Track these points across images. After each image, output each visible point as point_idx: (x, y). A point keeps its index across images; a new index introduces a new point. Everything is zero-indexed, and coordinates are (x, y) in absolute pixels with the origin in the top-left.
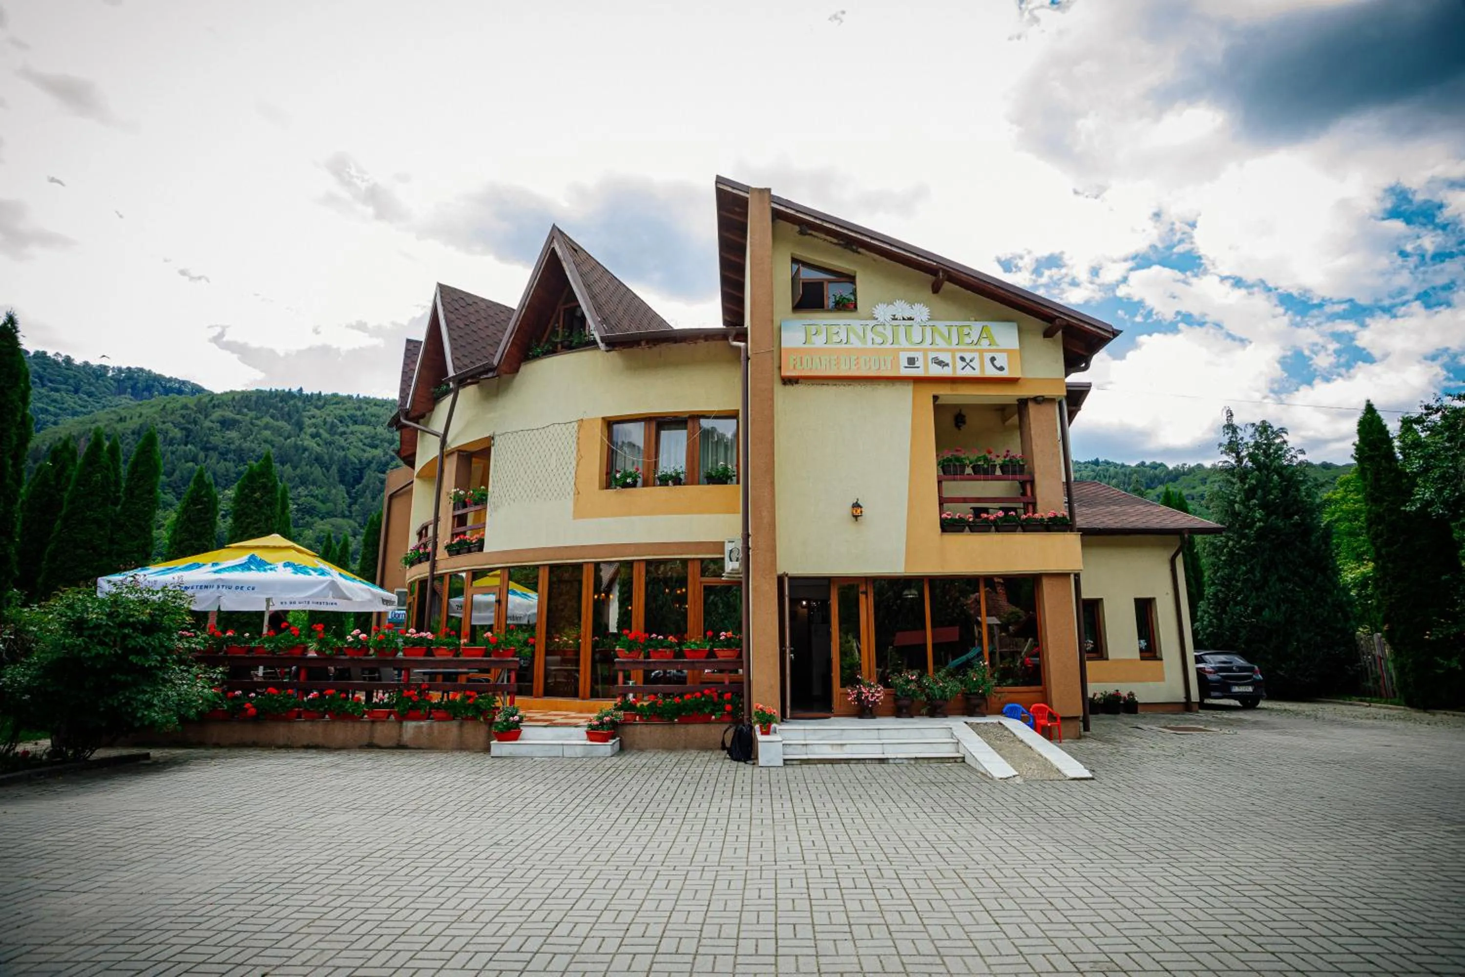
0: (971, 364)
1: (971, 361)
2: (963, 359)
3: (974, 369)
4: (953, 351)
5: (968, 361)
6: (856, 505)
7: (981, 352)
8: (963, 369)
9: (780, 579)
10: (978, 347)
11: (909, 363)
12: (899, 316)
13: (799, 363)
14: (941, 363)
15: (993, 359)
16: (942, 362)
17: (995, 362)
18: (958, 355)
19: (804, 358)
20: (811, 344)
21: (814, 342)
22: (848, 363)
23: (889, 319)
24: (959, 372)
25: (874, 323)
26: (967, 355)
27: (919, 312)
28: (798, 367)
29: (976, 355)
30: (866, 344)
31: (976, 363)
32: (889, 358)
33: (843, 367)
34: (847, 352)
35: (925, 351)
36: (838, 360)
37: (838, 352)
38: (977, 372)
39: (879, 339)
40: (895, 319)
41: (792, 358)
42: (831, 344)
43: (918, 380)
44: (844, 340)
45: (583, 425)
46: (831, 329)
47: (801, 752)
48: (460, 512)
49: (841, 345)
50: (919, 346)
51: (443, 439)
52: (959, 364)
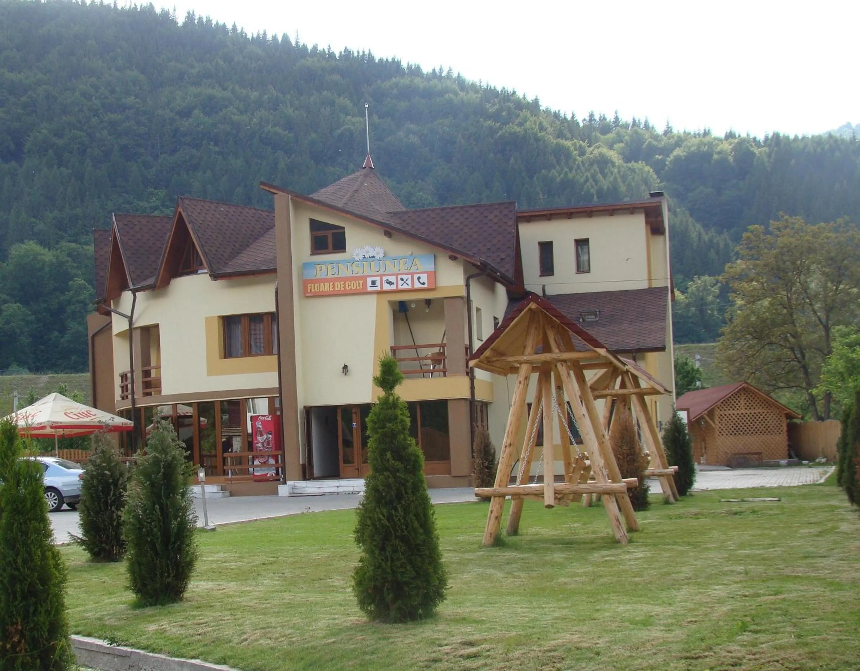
0: (407, 282)
1: (407, 280)
2: (402, 279)
3: (408, 285)
4: (397, 275)
5: (405, 280)
6: (345, 367)
7: (412, 274)
8: (402, 285)
9: (307, 408)
10: (411, 271)
12: (367, 256)
14: (390, 283)
15: (419, 278)
17: (420, 280)
18: (399, 277)
19: (316, 285)
20: (318, 276)
21: (320, 275)
22: (339, 287)
23: (361, 257)
24: (400, 287)
25: (354, 261)
26: (405, 277)
27: (378, 253)
28: (313, 290)
29: (409, 276)
30: (348, 274)
31: (409, 282)
32: (361, 282)
33: (336, 289)
34: (340, 279)
35: (381, 276)
36: (334, 285)
37: (333, 280)
38: (410, 287)
39: (357, 270)
40: (364, 258)
41: (309, 285)
42: (330, 276)
43: (378, 293)
44: (337, 273)
45: (208, 320)
46: (329, 266)
47: (302, 491)
48: (146, 368)
49: (335, 276)
50: (378, 273)
51: (130, 321)
52: (400, 283)
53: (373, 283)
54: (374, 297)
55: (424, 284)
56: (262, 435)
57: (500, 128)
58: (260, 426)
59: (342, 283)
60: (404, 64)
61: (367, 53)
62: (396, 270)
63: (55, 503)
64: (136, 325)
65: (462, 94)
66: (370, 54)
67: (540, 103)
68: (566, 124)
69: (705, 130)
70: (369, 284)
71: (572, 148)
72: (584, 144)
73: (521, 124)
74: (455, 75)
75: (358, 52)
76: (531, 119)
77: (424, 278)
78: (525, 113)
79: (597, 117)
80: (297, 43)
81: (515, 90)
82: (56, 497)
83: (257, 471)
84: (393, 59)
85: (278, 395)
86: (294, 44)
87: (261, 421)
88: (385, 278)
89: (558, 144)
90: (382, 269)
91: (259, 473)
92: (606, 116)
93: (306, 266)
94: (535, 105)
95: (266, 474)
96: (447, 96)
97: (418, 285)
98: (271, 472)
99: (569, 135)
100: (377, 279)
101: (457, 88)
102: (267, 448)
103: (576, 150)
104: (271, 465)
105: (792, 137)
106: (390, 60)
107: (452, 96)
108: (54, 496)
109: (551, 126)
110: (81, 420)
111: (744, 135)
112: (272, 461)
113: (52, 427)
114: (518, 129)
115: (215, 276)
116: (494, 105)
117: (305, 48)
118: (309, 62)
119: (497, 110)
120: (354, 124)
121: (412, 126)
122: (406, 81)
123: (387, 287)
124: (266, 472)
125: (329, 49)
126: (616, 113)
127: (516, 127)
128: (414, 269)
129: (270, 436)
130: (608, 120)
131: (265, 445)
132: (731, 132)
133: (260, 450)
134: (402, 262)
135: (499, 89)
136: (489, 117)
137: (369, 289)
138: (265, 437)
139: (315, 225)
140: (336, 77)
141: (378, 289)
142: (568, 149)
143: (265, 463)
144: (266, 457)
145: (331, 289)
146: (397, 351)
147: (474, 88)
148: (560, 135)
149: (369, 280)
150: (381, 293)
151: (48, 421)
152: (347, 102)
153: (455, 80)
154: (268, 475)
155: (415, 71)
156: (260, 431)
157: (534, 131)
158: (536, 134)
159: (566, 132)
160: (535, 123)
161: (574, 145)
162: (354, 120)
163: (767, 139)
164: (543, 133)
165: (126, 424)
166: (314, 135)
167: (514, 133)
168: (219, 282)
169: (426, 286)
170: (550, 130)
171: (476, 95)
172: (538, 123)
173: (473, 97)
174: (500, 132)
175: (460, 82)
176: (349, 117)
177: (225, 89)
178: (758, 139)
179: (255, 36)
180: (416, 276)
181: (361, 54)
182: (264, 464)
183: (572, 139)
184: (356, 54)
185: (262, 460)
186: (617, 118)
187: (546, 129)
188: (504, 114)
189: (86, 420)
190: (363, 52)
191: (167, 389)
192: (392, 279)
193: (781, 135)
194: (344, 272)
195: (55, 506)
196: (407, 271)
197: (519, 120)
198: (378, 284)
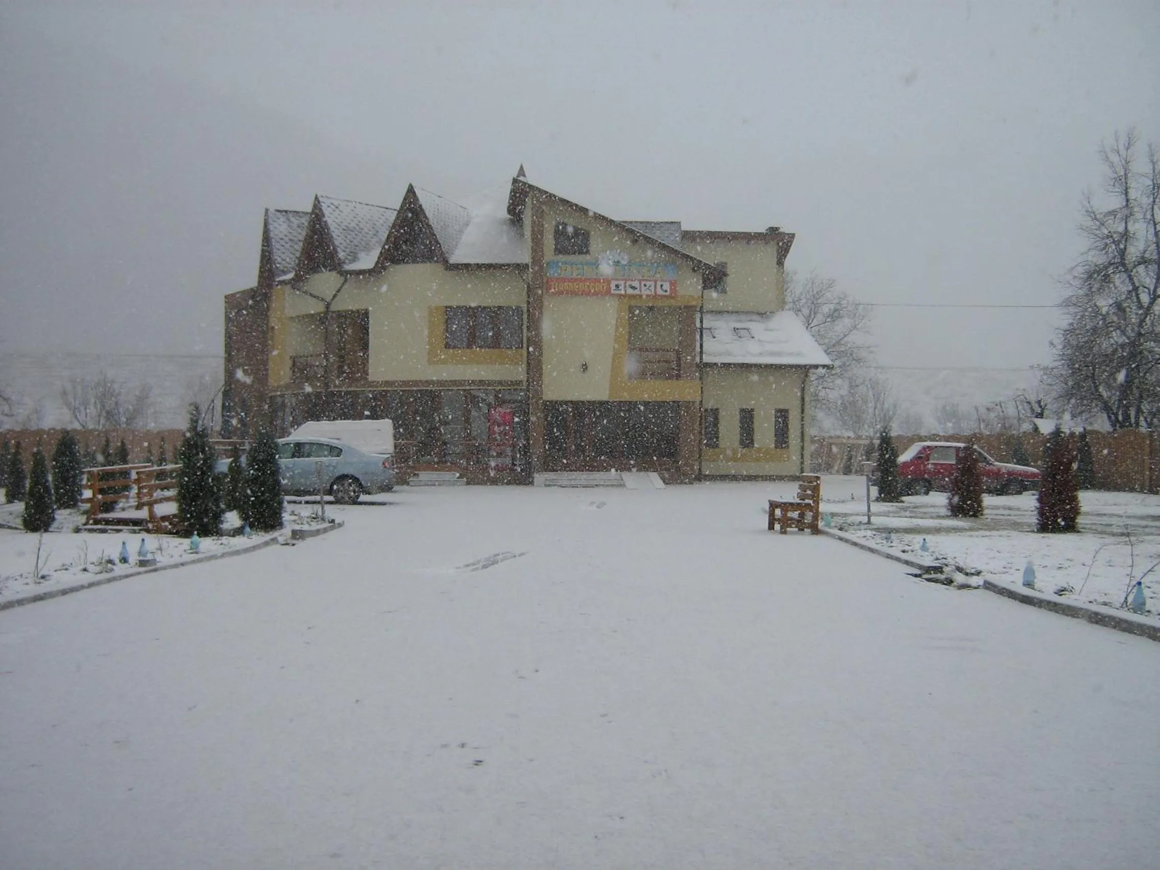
0: (650, 288)
1: (650, 286)
2: (645, 285)
3: (651, 291)
4: (640, 281)
5: (648, 286)
6: (585, 365)
7: (655, 281)
8: (645, 291)
9: (545, 402)
10: (654, 278)
15: (662, 286)
16: (634, 287)
17: (663, 288)
18: (643, 283)
19: (560, 283)
20: (563, 275)
21: (565, 274)
22: (583, 286)
24: (643, 293)
26: (648, 283)
27: (624, 258)
28: (556, 288)
29: (653, 283)
30: (593, 275)
31: (652, 288)
32: (605, 284)
33: (580, 289)
34: (584, 280)
35: (625, 281)
36: (578, 285)
37: (578, 280)
38: (652, 293)
39: (602, 273)
41: (553, 283)
42: (575, 276)
44: (582, 274)
45: (432, 309)
46: (575, 266)
49: (580, 276)
50: (623, 278)
51: (328, 306)
52: (643, 288)
53: (617, 286)
54: (616, 300)
55: (666, 291)
56: (499, 426)
58: (498, 417)
59: (586, 283)
62: (639, 276)
64: (331, 309)
70: (613, 286)
77: (667, 286)
88: (628, 283)
90: (627, 274)
93: (549, 263)
97: (660, 292)
100: (622, 283)
104: (507, 456)
112: (509, 452)
123: (630, 291)
128: (656, 277)
129: (508, 427)
134: (645, 269)
137: (613, 292)
138: (502, 428)
141: (621, 292)
149: (613, 283)
150: (624, 296)
156: (498, 422)
169: (668, 293)
180: (659, 284)
185: (498, 450)
192: (636, 284)
194: (589, 274)
196: (651, 278)
198: (621, 287)
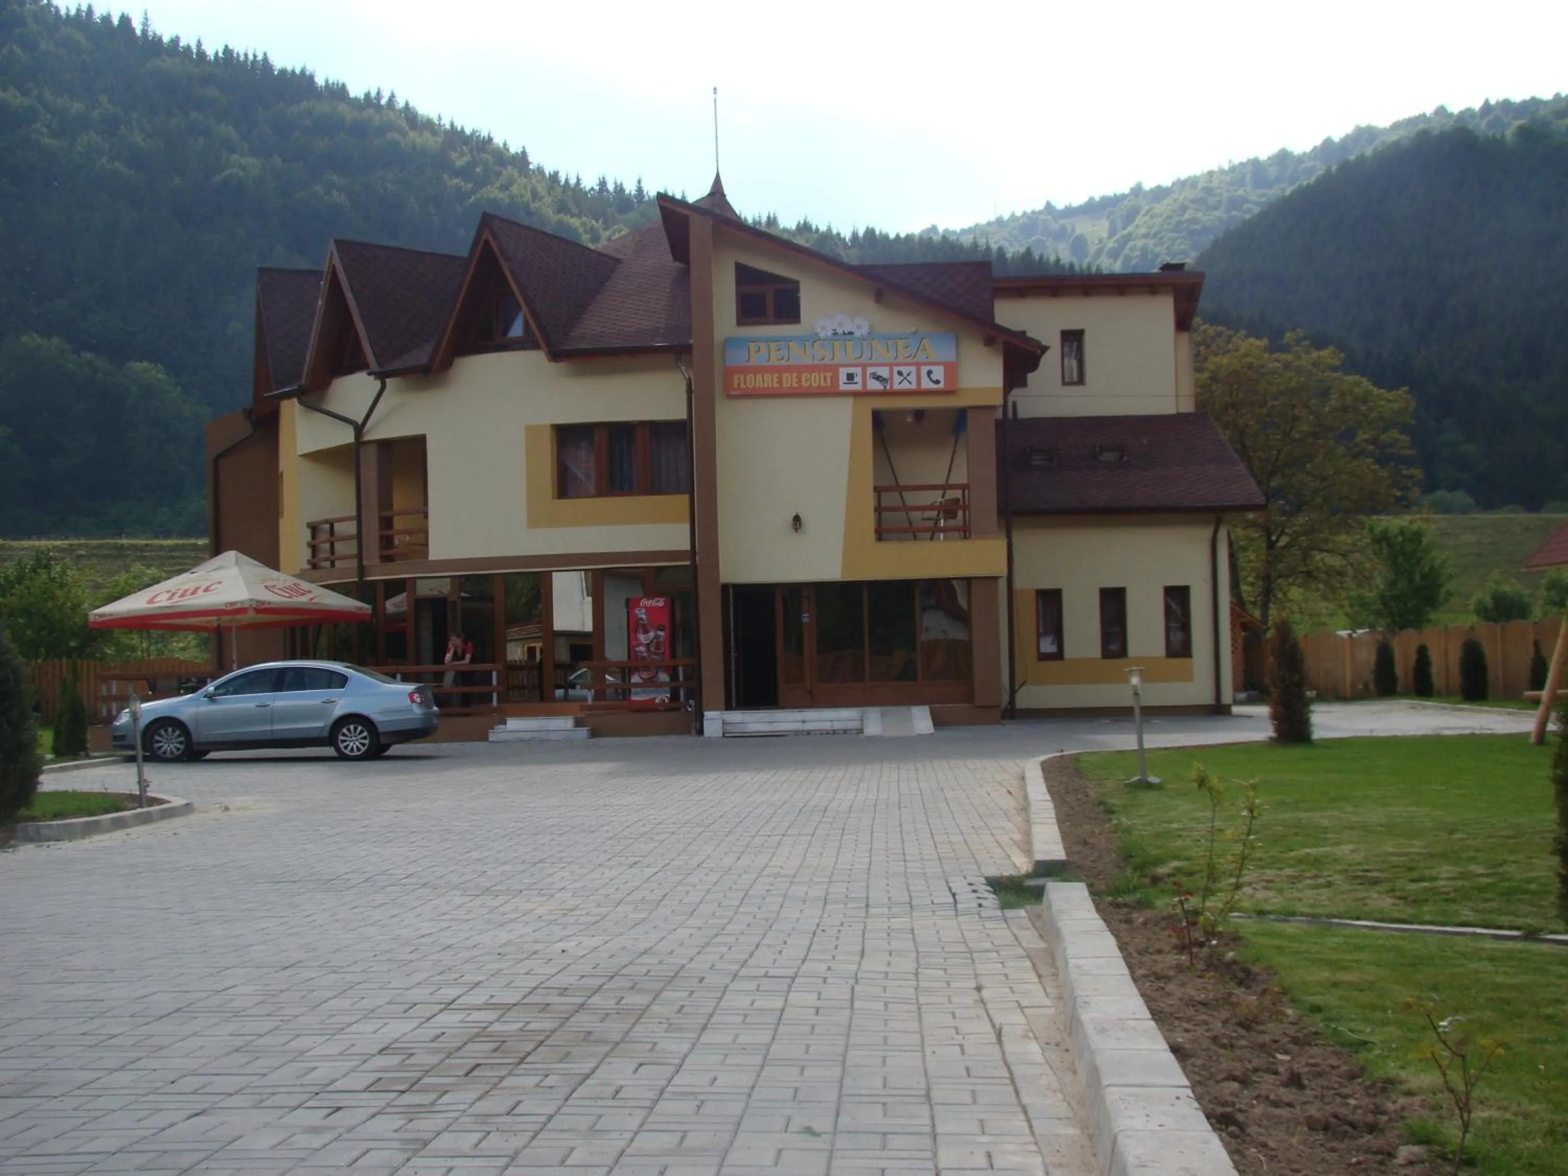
0: (908, 378)
1: (908, 375)
2: (900, 373)
3: (910, 383)
4: (891, 365)
5: (905, 375)
6: (797, 519)
7: (918, 365)
8: (900, 383)
9: (725, 587)
10: (915, 360)
11: (848, 379)
12: (840, 331)
13: (742, 383)
15: (930, 373)
16: (880, 377)
17: (932, 376)
18: (896, 369)
19: (748, 377)
20: (754, 362)
21: (757, 359)
22: (789, 381)
23: (830, 334)
24: (897, 387)
25: (815, 339)
26: (905, 370)
27: (860, 326)
28: (742, 386)
29: (913, 369)
30: (807, 360)
31: (912, 378)
32: (829, 375)
33: (785, 385)
34: (789, 369)
35: (864, 367)
36: (780, 378)
37: (780, 370)
38: (913, 386)
39: (819, 355)
40: (835, 334)
41: (736, 377)
42: (773, 362)
43: (856, 394)
44: (786, 358)
45: (531, 431)
46: (773, 346)
47: (738, 729)
48: (387, 513)
49: (783, 363)
50: (858, 361)
51: (359, 429)
52: (897, 379)
53: (850, 377)
54: (849, 402)
55: (937, 382)
56: (646, 632)
57: (473, 192)
58: (644, 616)
59: (776, 375)
60: (320, 81)
61: (260, 57)
62: (890, 358)
63: (364, 745)
64: (367, 438)
65: (412, 135)
66: (265, 59)
67: (530, 159)
68: (570, 193)
69: (769, 218)
70: (843, 378)
71: (581, 230)
72: (598, 225)
73: (504, 188)
74: (400, 103)
75: (246, 55)
76: (519, 180)
77: (939, 373)
78: (510, 171)
79: (611, 187)
80: (144, 32)
81: (492, 135)
82: (365, 734)
83: (637, 694)
84: (303, 71)
85: (688, 563)
86: (138, 32)
87: (646, 607)
88: (870, 370)
89: (560, 223)
90: (867, 354)
91: (638, 697)
92: (625, 186)
93: (728, 342)
94: (521, 160)
95: (654, 699)
96: (389, 136)
97: (926, 384)
98: (662, 696)
99: (575, 210)
100: (857, 371)
101: (404, 124)
102: (655, 654)
103: (586, 232)
104: (662, 685)
105: (892, 236)
106: (298, 71)
107: (396, 135)
108: (362, 732)
109: (549, 194)
110: (295, 599)
111: (823, 228)
112: (664, 677)
113: (258, 611)
114: (501, 195)
115: (556, 356)
116: (462, 155)
117: (158, 40)
118: (167, 63)
119: (467, 163)
120: (243, 168)
121: (335, 178)
122: (324, 107)
123: (874, 385)
124: (652, 696)
125: (199, 44)
126: (639, 182)
127: (497, 191)
128: (920, 357)
129: (661, 633)
130: (627, 192)
131: (652, 649)
132: (806, 223)
133: (643, 658)
134: (901, 344)
135: (468, 131)
136: (457, 173)
137: (843, 387)
138: (652, 634)
139: (744, 274)
140: (212, 92)
141: (858, 387)
142: (575, 230)
143: (650, 679)
144: (654, 669)
145: (795, 385)
146: (883, 494)
147: (429, 126)
148: (562, 208)
149: (843, 373)
150: (864, 394)
151: (252, 600)
152: (232, 132)
153: (400, 111)
154: (657, 701)
155: (338, 93)
156: (643, 626)
157: (525, 199)
158: (527, 205)
159: (571, 205)
160: (525, 187)
161: (584, 224)
162: (244, 161)
163: (855, 236)
164: (537, 205)
165: (361, 608)
166: (177, 180)
167: (495, 200)
168: (562, 365)
169: (941, 386)
170: (548, 199)
171: (435, 138)
172: (529, 188)
173: (431, 142)
174: (473, 197)
175: (409, 114)
176: (235, 157)
177: (25, 93)
178: (842, 235)
179: (73, 12)
180: (924, 370)
181: (251, 57)
182: (650, 683)
183: (579, 216)
184: (242, 58)
185: (645, 675)
186: (640, 190)
187: (542, 198)
188: (478, 170)
189: (301, 600)
190: (255, 56)
191: (438, 550)
192: (884, 372)
193: (877, 232)
194: (799, 356)
195: (363, 749)
196: (909, 360)
197: (502, 180)
198: (858, 379)
